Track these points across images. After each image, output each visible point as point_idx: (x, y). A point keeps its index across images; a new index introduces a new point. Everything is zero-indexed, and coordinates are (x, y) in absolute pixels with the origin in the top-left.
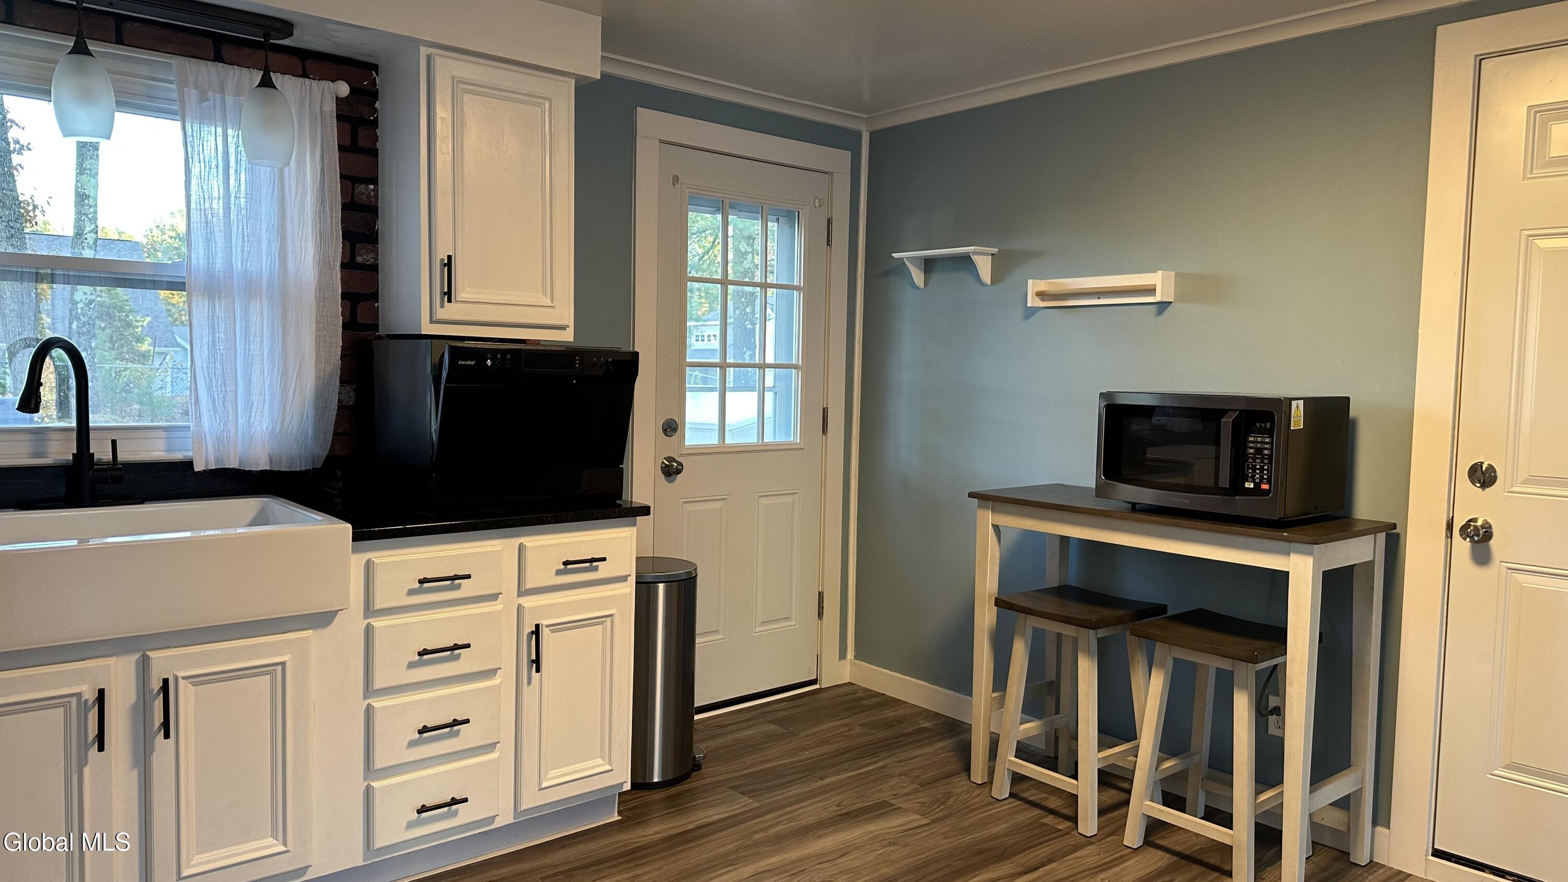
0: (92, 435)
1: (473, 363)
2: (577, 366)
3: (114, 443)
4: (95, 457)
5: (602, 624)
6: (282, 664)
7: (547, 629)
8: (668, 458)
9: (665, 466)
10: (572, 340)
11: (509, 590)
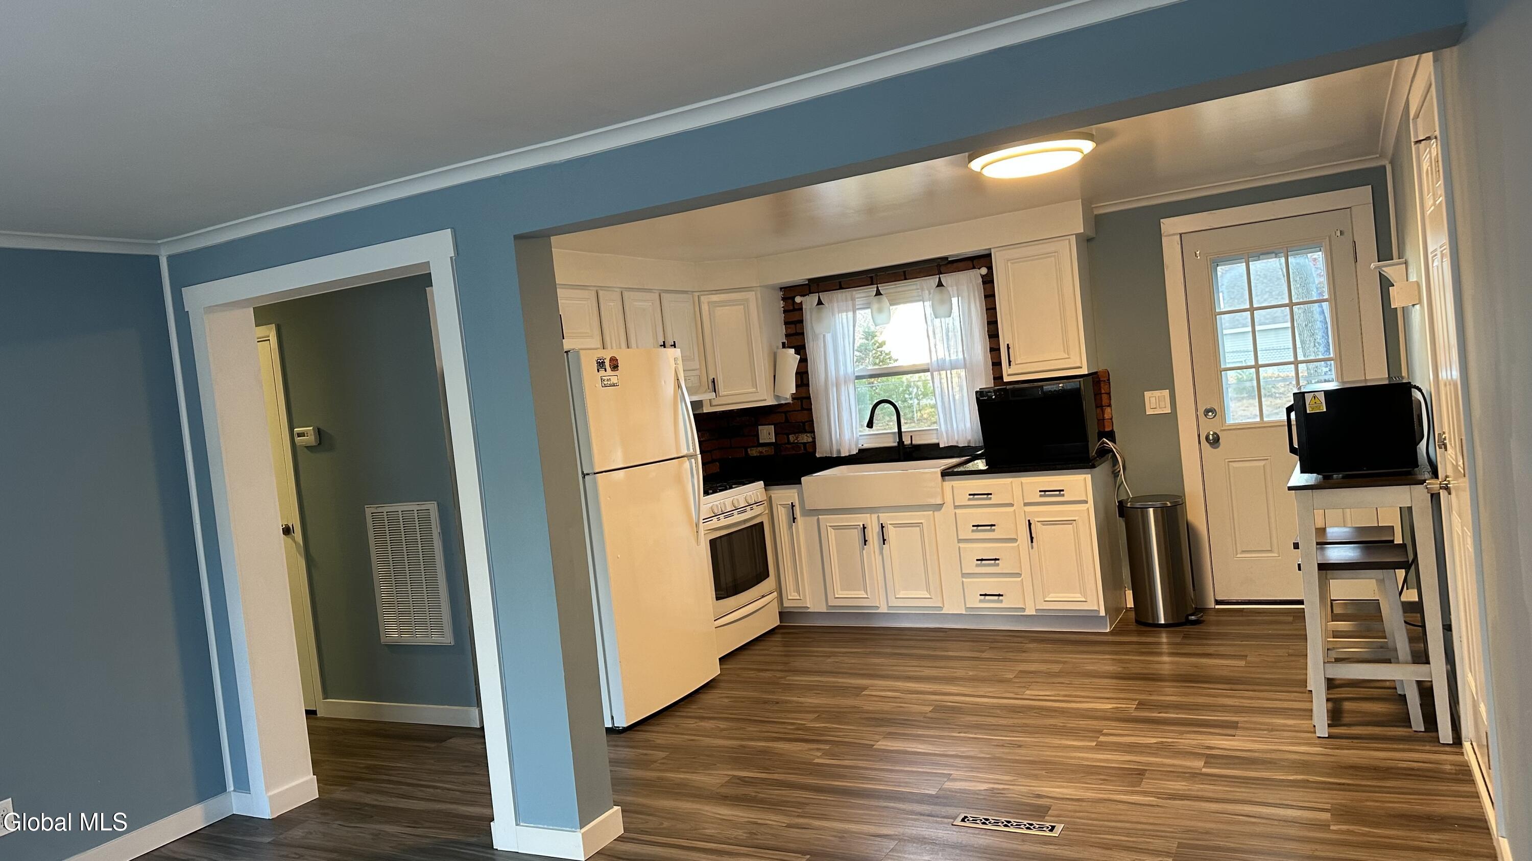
0: (903, 434)
3: (911, 436)
4: (904, 443)
5: (1071, 524)
6: (922, 523)
7: (1039, 523)
8: (1209, 433)
9: (1207, 438)
10: (1087, 373)
11: (1018, 502)
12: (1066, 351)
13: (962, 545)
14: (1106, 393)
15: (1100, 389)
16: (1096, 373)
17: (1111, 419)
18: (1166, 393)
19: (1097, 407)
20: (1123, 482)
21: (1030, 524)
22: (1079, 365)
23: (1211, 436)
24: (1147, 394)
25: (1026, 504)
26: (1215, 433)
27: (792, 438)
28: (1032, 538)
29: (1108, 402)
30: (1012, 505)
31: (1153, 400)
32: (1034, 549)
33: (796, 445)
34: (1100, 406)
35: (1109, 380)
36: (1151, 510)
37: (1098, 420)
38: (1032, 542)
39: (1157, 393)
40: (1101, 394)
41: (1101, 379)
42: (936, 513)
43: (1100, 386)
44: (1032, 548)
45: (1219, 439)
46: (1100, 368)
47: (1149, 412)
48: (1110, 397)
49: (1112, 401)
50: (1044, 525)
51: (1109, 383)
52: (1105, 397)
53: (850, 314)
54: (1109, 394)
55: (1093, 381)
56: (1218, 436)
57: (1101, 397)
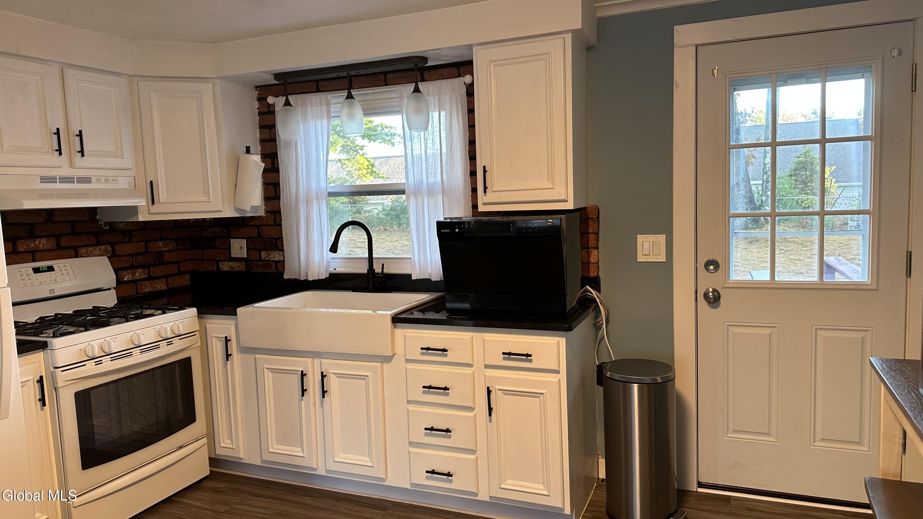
0: (374, 261)
1: (448, 231)
2: (512, 230)
3: (383, 265)
4: (376, 271)
5: (538, 397)
6: (367, 376)
7: (500, 391)
8: (708, 289)
9: (706, 295)
10: (572, 208)
11: (478, 363)
12: (551, 180)
13: (411, 407)
14: (594, 233)
15: (588, 228)
16: (584, 209)
17: (597, 263)
18: (662, 238)
19: (583, 248)
20: (604, 336)
21: (489, 392)
22: (563, 197)
23: (711, 294)
24: (640, 238)
25: (487, 366)
26: (714, 290)
27: (264, 255)
28: (490, 409)
29: (596, 243)
30: (470, 365)
31: (646, 245)
32: (492, 423)
33: (267, 263)
34: (586, 248)
35: (598, 218)
36: (636, 386)
37: (583, 263)
38: (490, 415)
39: (651, 238)
40: (588, 233)
41: (590, 217)
42: (385, 365)
43: (588, 225)
44: (490, 421)
45: (720, 297)
46: (589, 203)
47: (640, 259)
48: (598, 238)
49: (600, 243)
50: (505, 395)
51: (599, 222)
52: (592, 237)
53: (325, 122)
54: (597, 234)
55: (581, 218)
56: (718, 293)
57: (588, 238)
